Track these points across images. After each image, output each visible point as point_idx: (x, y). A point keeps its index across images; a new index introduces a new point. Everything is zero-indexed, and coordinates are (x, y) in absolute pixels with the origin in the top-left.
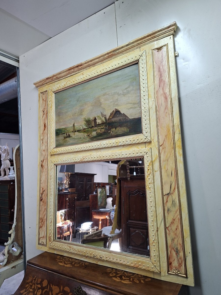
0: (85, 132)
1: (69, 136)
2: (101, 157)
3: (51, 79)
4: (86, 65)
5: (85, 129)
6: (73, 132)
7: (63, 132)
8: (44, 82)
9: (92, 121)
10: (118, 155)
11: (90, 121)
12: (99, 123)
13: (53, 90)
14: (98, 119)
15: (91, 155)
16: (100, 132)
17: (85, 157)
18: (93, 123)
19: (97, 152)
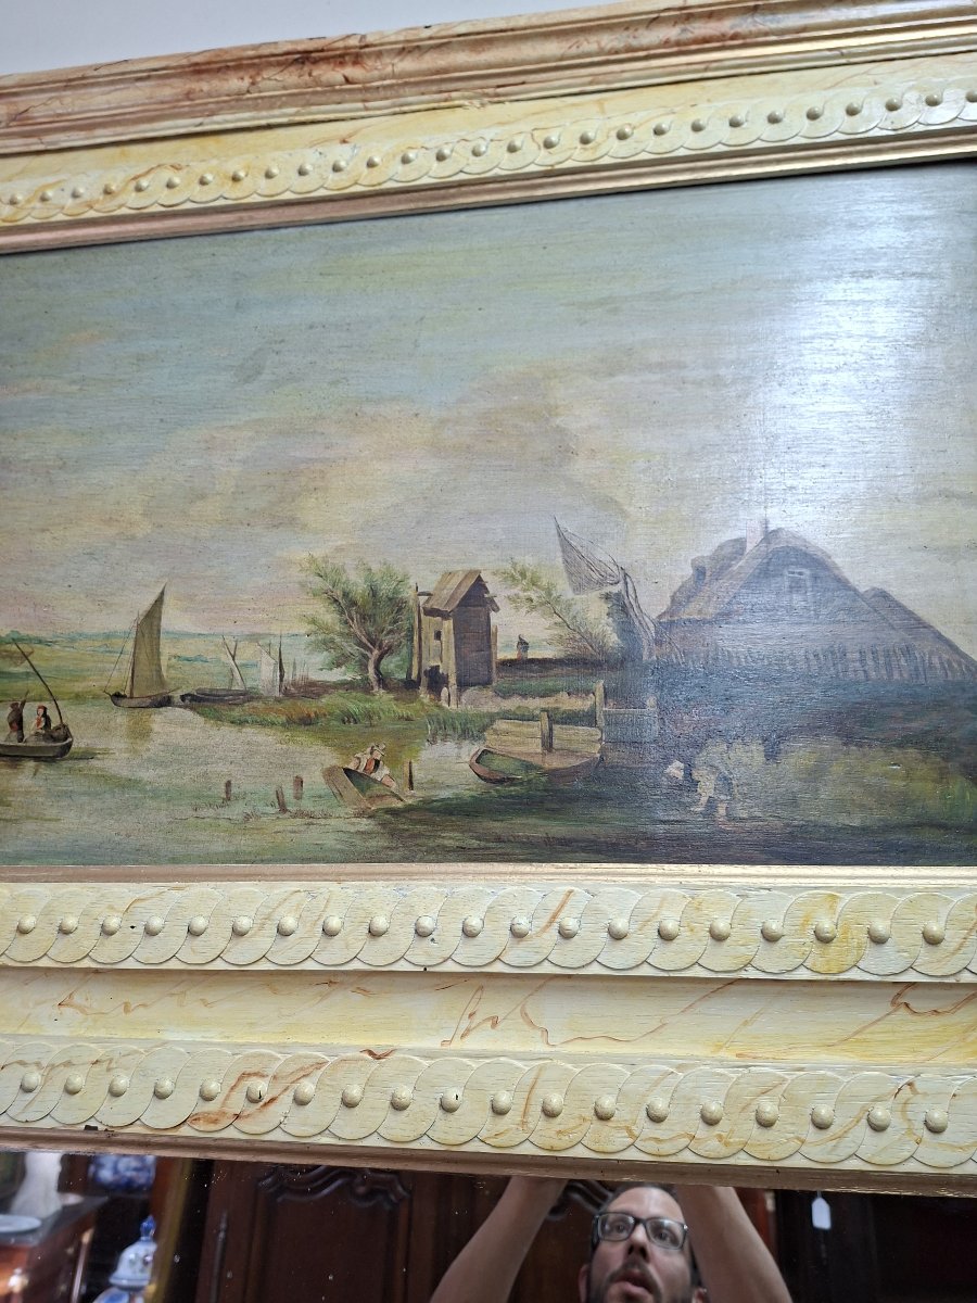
0: (306, 722)
1: (56, 747)
2: (550, 1114)
4: (407, 64)
5: (312, 690)
6: (117, 697)
9: (431, 612)
10: (863, 1130)
11: (397, 605)
12: (531, 654)
14: (512, 599)
15: (376, 1064)
16: (536, 761)
17: (271, 1072)
18: (438, 636)
19: (477, 1019)
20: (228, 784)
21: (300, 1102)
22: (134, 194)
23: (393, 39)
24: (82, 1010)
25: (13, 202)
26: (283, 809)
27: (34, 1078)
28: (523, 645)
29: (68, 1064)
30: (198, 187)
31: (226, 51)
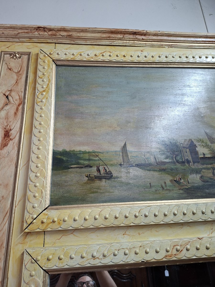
0: (163, 170)
3: (50, 33)
4: (155, 38)
5: (163, 163)
6: (121, 165)
7: (86, 163)
8: (24, 32)
9: (184, 147)
12: (206, 156)
13: (55, 57)
14: (200, 145)
15: (200, 241)
16: (212, 177)
17: (179, 244)
18: (186, 152)
19: (213, 230)
20: (150, 183)
21: (188, 250)
22: (102, 57)
23: (153, 32)
24: (129, 235)
25: (73, 55)
26: (163, 189)
27: (127, 252)
28: (204, 154)
29: (134, 248)
30: (116, 57)
31: (118, 29)
